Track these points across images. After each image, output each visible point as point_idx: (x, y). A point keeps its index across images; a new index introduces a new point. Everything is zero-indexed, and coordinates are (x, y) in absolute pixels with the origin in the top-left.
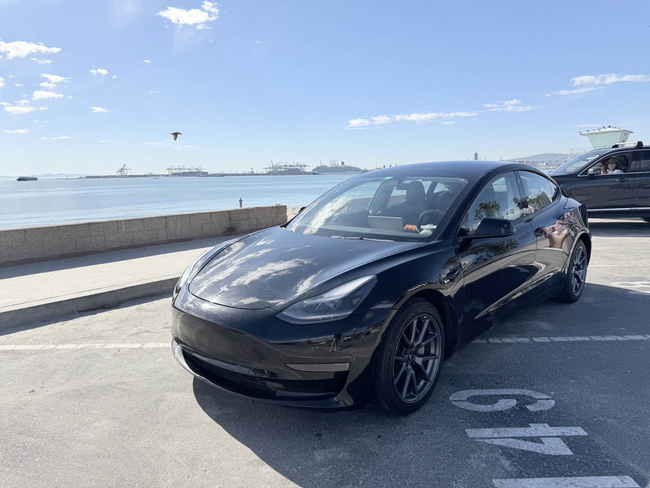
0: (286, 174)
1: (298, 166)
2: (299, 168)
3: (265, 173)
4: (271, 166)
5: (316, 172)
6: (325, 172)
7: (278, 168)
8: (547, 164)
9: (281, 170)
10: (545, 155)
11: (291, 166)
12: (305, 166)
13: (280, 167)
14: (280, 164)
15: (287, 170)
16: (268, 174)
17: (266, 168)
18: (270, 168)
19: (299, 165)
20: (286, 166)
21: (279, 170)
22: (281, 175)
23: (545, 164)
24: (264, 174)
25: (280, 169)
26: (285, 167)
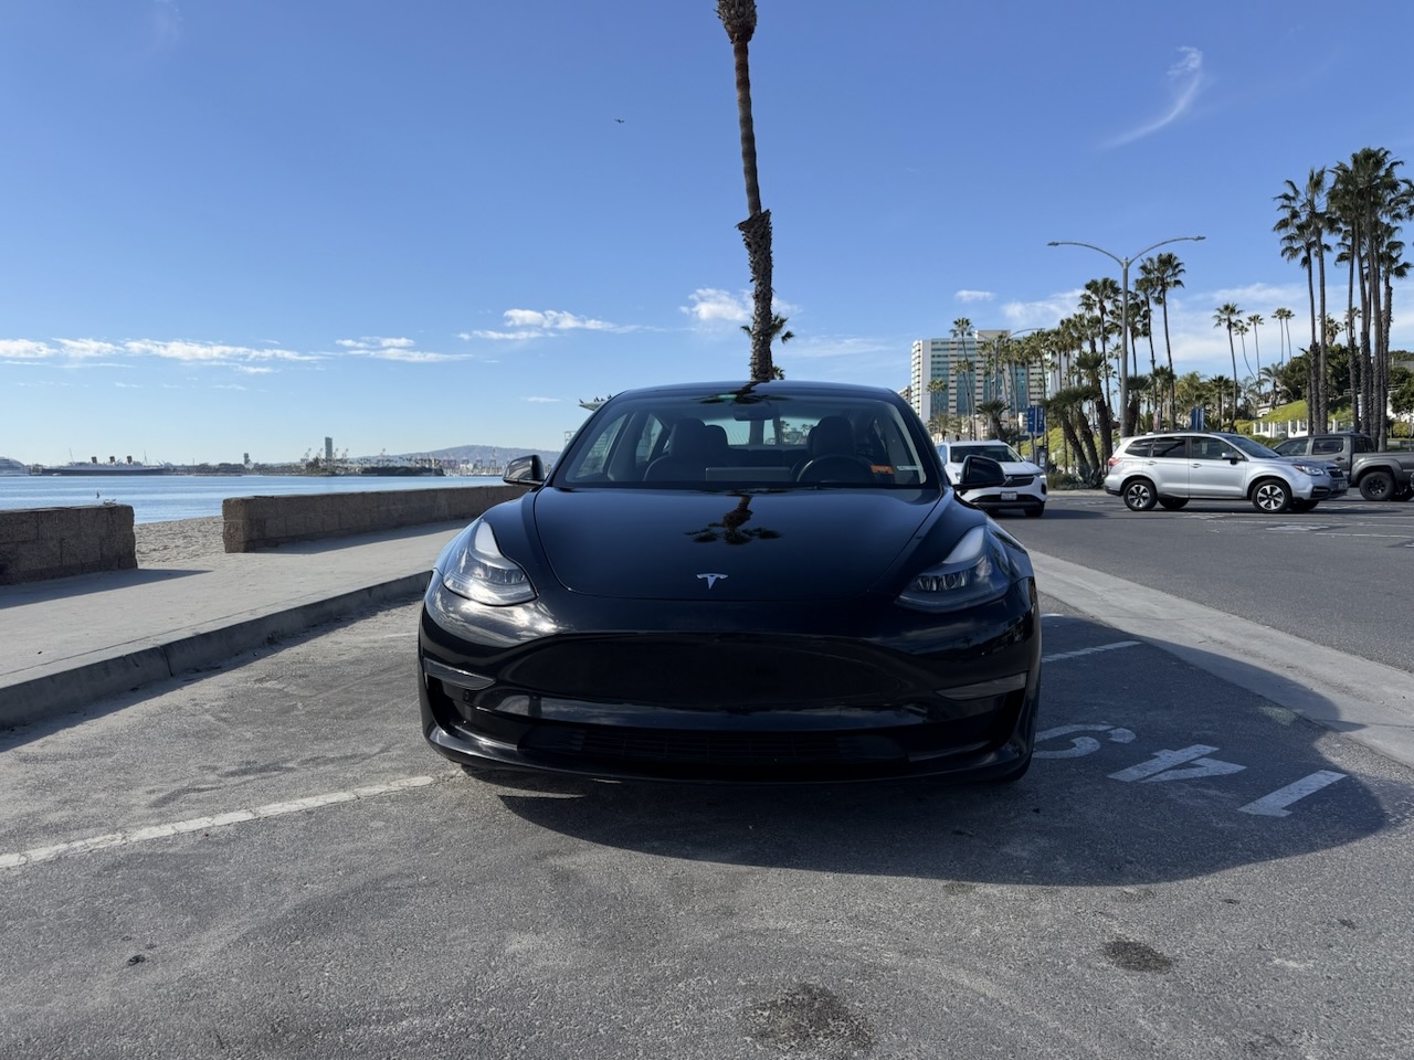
8: (475, 466)
10: (469, 449)
23: (470, 466)
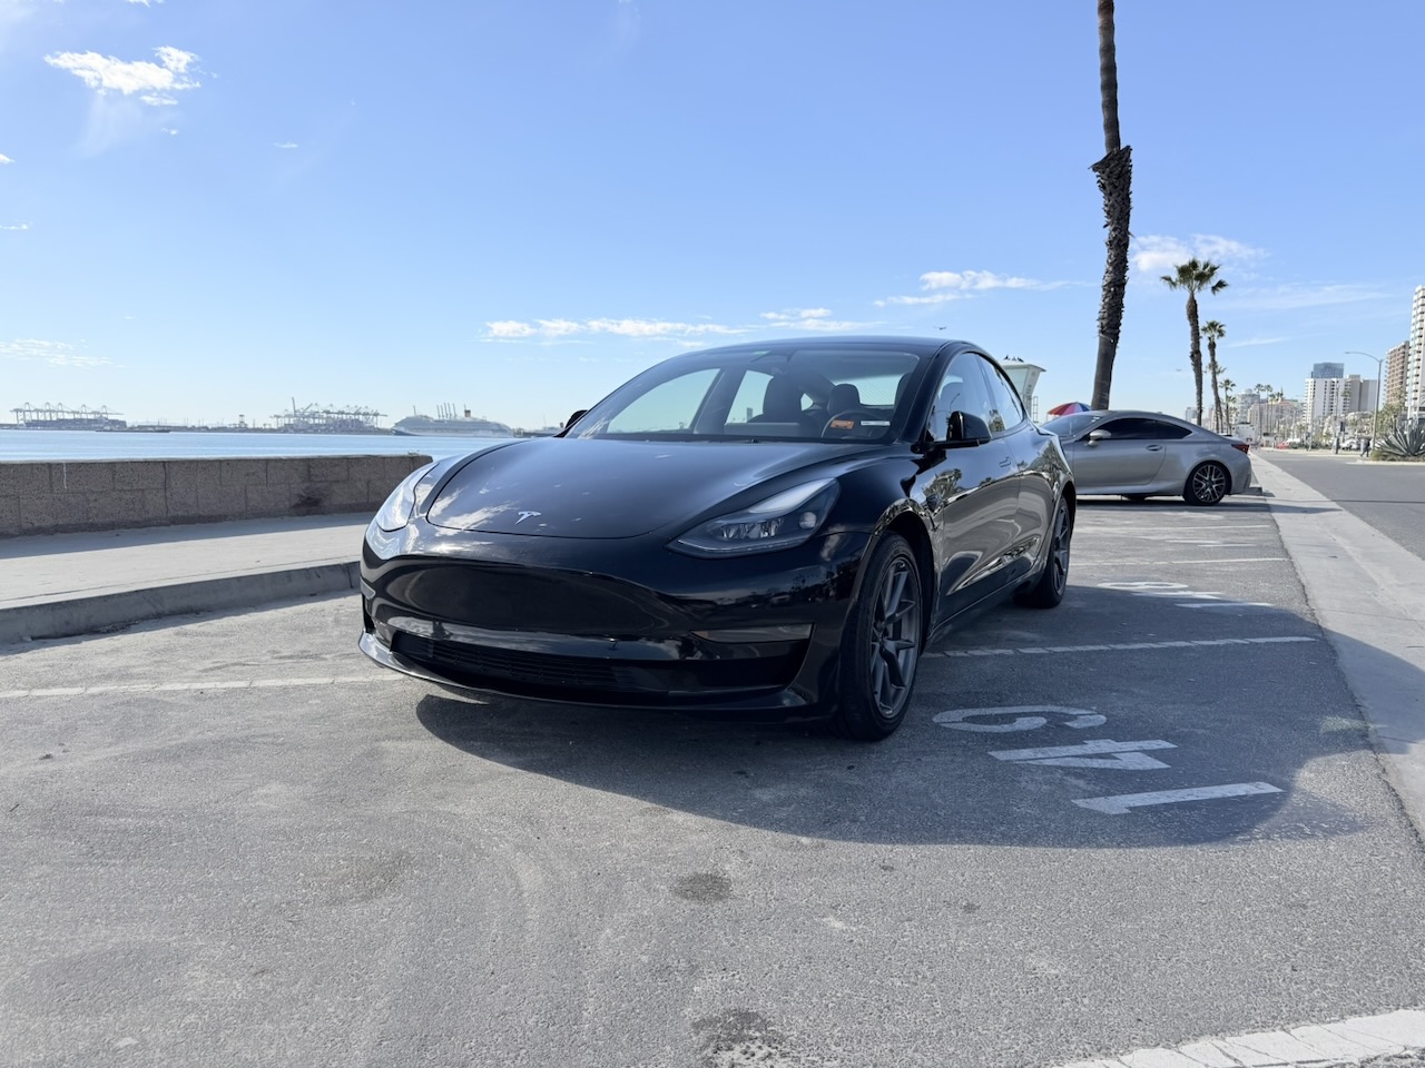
0: (330, 432)
1: (357, 413)
2: (361, 418)
3: (274, 426)
4: (291, 411)
5: (402, 429)
6: (424, 430)
7: (308, 417)
9: (317, 421)
11: (342, 413)
12: (376, 415)
13: (313, 415)
14: (314, 409)
15: (331, 422)
16: (278, 430)
17: (278, 417)
18: (289, 416)
19: (362, 411)
20: (328, 412)
21: (311, 421)
22: (316, 432)
24: (272, 431)
25: (314, 418)
26: (325, 415)
